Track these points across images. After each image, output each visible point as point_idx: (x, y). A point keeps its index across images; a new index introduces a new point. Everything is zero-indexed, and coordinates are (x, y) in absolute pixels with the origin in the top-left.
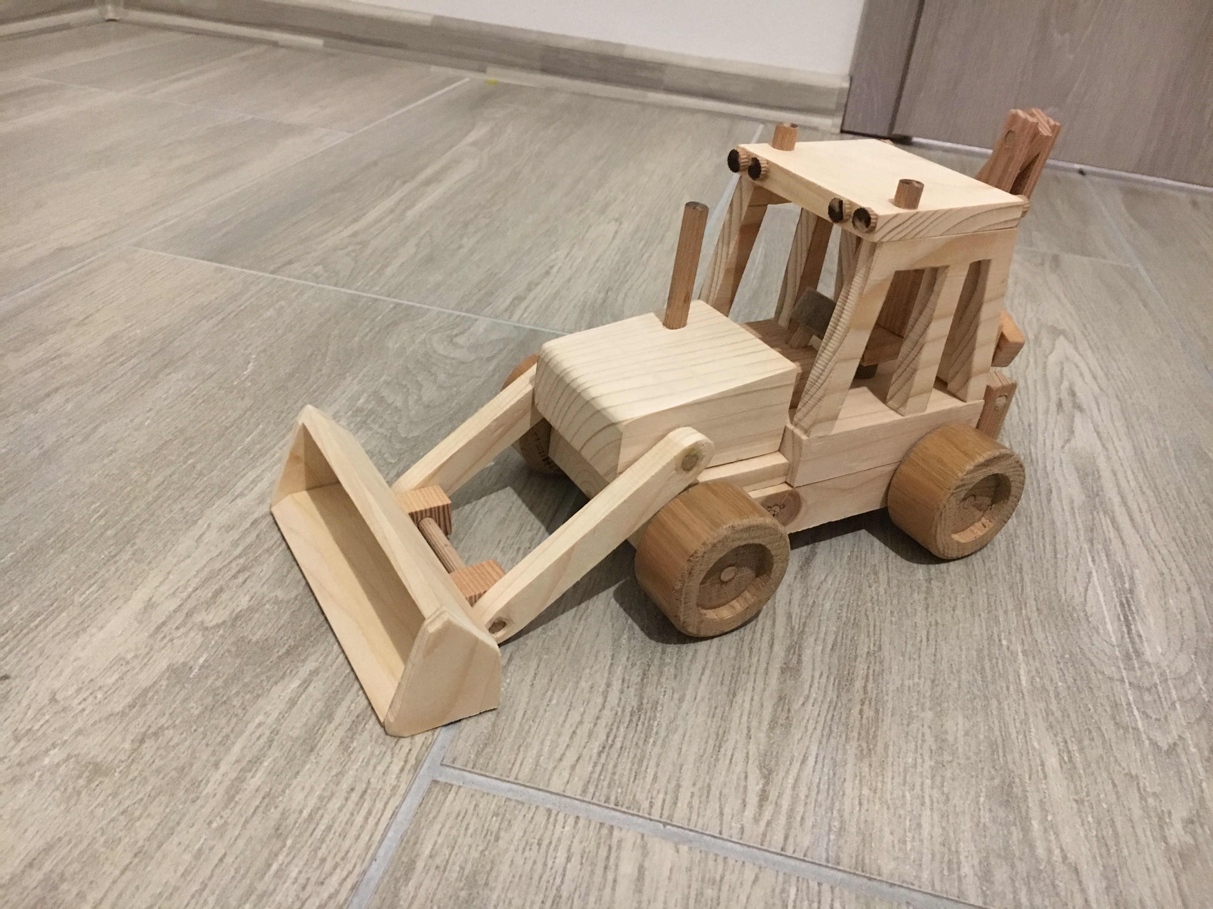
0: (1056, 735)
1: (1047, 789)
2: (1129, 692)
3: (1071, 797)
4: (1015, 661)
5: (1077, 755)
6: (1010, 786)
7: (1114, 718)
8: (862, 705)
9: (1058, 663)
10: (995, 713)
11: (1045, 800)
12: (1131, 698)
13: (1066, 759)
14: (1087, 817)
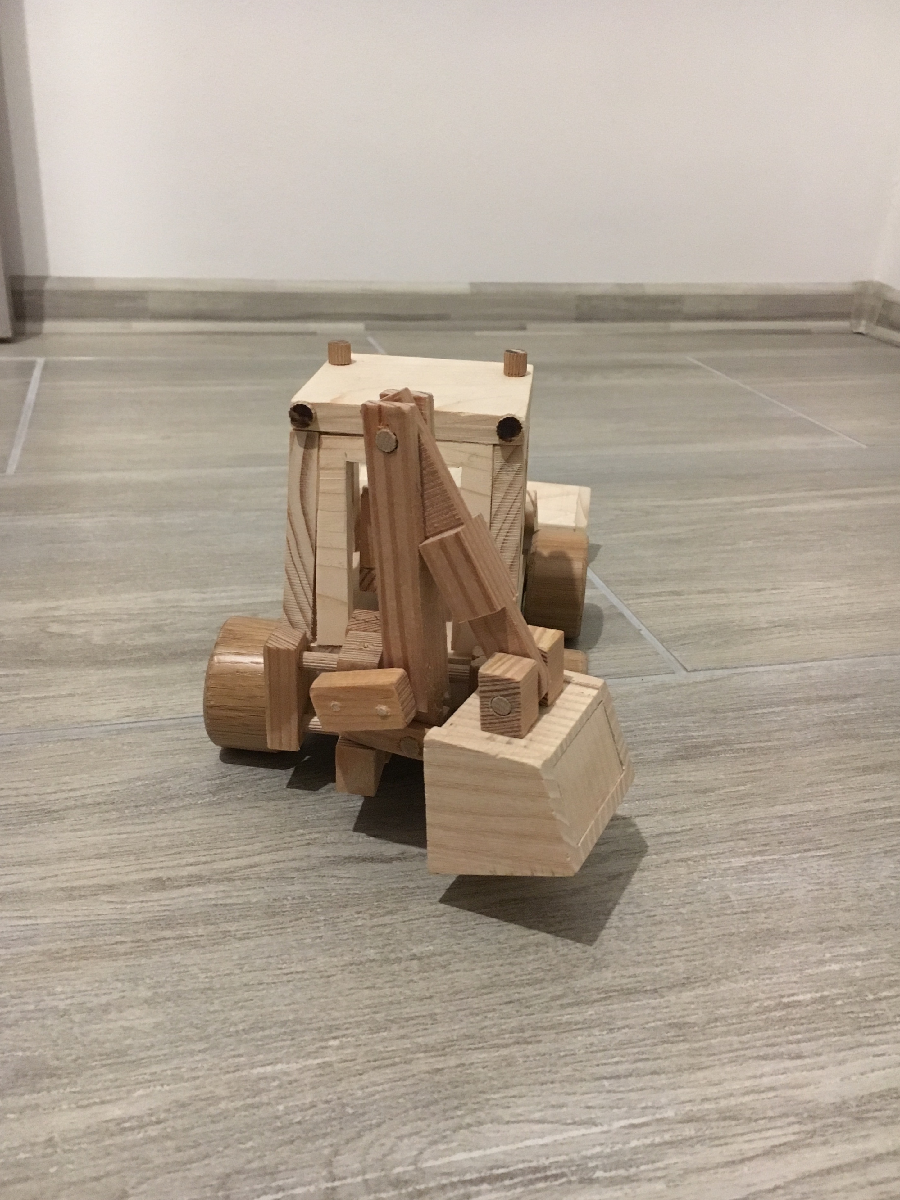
0: (168, 1111)
1: (61, 1110)
2: (312, 1189)
3: (56, 1135)
4: (298, 1057)
5: (141, 1135)
6: (51, 1076)
7: (238, 1172)
8: (132, 942)
9: (327, 1102)
10: (180, 1049)
11: (41, 1110)
12: (299, 1191)
13: (127, 1125)
14: (25, 1152)
